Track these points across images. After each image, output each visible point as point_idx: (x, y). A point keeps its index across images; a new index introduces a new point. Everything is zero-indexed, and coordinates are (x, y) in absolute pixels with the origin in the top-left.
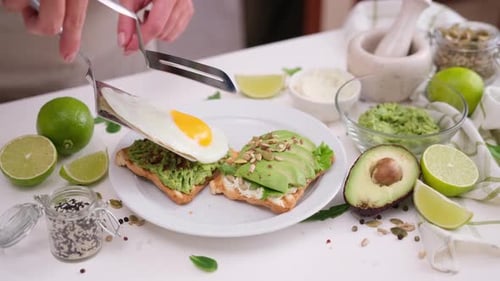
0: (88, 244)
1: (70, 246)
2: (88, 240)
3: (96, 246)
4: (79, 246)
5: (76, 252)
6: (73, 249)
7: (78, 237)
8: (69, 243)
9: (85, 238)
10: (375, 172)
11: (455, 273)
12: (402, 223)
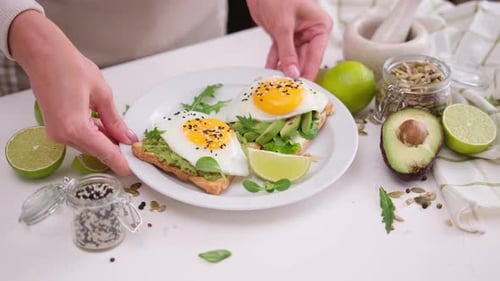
0: (105, 236)
1: (86, 235)
2: (105, 231)
3: (115, 239)
4: (95, 236)
5: (92, 241)
6: (89, 238)
7: (94, 227)
8: (85, 231)
9: (102, 228)
10: (405, 137)
11: (482, 233)
12: (424, 191)
